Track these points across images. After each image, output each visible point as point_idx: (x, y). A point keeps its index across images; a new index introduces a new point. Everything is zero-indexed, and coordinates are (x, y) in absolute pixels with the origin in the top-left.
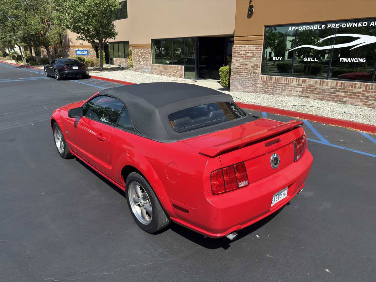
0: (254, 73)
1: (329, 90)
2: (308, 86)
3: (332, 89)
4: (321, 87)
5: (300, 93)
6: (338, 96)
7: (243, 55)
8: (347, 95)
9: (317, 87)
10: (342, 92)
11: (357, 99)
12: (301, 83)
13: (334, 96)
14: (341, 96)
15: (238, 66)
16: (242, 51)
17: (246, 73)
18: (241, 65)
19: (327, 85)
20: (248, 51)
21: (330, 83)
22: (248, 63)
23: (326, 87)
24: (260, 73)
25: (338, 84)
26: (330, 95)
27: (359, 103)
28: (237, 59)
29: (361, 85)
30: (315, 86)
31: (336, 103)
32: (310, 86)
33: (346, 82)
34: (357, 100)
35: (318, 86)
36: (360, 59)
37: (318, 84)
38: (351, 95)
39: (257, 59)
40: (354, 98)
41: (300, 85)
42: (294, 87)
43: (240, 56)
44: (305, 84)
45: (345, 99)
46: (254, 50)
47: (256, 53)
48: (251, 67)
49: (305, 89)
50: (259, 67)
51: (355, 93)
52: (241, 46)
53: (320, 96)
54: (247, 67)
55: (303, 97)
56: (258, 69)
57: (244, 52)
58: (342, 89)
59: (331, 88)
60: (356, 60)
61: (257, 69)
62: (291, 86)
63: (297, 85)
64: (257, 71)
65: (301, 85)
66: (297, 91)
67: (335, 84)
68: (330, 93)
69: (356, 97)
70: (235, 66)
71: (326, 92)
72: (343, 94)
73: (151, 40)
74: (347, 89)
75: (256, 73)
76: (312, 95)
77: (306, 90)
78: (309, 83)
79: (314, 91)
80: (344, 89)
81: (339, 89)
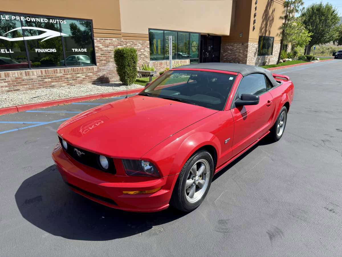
1: (36, 79)
2: (14, 79)
3: (39, 78)
4: (27, 77)
5: (7, 88)
6: (46, 82)
8: (53, 80)
10: (48, 78)
11: (61, 81)
12: (3, 77)
13: (43, 83)
14: (49, 82)
19: (33, 75)
21: (36, 73)
23: (33, 77)
25: (43, 72)
26: (39, 83)
27: (64, 85)
29: (60, 70)
30: (21, 78)
31: (47, 89)
32: (16, 78)
33: (49, 69)
35: (25, 77)
36: (51, 49)
37: (24, 75)
38: (56, 79)
40: (59, 81)
41: (3, 80)
44: (10, 78)
45: (53, 84)
49: (11, 82)
51: (59, 77)
53: (30, 86)
55: (12, 91)
58: (47, 76)
59: (38, 77)
60: (49, 50)
66: (2, 87)
67: (40, 72)
68: (38, 81)
71: (34, 81)
72: (50, 80)
74: (51, 76)
76: (21, 87)
77: (12, 84)
78: (14, 76)
79: (22, 82)
80: (49, 76)
81: (45, 76)
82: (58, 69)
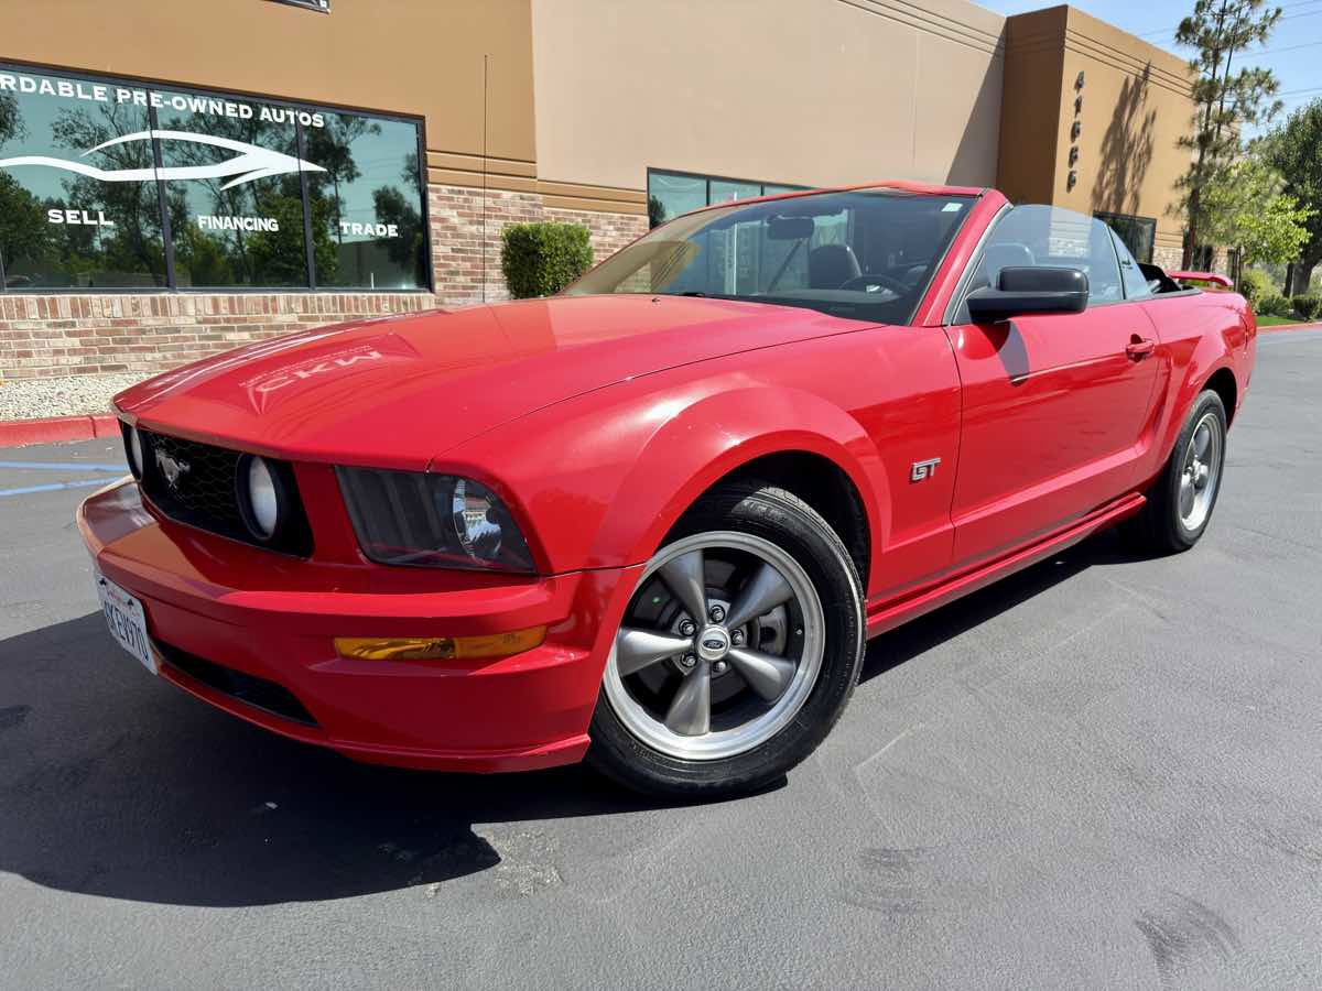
1: (193, 330)
2: (107, 324)
3: (203, 326)
4: (160, 323)
5: (77, 360)
9: (144, 322)
10: (241, 329)
12: (65, 313)
19: (183, 312)
21: (192, 305)
23: (179, 321)
25: (221, 305)
26: (203, 347)
29: (289, 302)
30: (135, 322)
32: (117, 323)
33: (245, 295)
35: (148, 320)
36: (260, 220)
37: (147, 311)
41: (64, 325)
42: (37, 335)
44: (90, 320)
49: (95, 337)
53: (168, 355)
55: (95, 370)
58: (236, 320)
59: (199, 322)
60: (249, 224)
62: (21, 335)
63: (49, 325)
65: (73, 324)
66: (58, 352)
67: (209, 303)
68: (201, 338)
71: (186, 339)
74: (253, 320)
76: (133, 356)
77: (99, 341)
78: (107, 312)
79: (137, 339)
80: (245, 320)
81: (228, 320)
82: (282, 297)
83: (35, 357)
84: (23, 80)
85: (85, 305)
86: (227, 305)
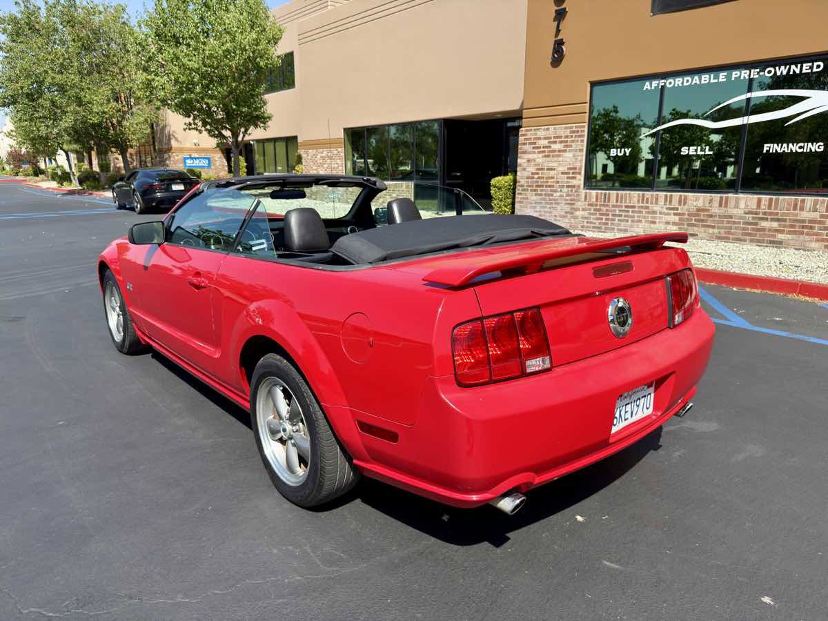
0: (568, 187)
1: (741, 218)
2: (693, 210)
3: (747, 216)
4: (721, 211)
5: (675, 228)
6: (763, 229)
7: (544, 147)
8: (785, 226)
9: (713, 211)
10: (772, 220)
11: (808, 234)
12: (675, 203)
13: (753, 229)
14: (769, 230)
15: (532, 173)
16: (539, 139)
17: (550, 186)
18: (538, 169)
19: (737, 206)
20: (554, 137)
21: (744, 202)
22: (554, 165)
23: (734, 212)
24: (582, 186)
25: (763, 203)
26: (744, 229)
27: (814, 245)
28: (530, 156)
29: (816, 203)
30: (708, 210)
31: (760, 246)
32: (698, 210)
33: (781, 197)
34: (808, 237)
35: (715, 210)
36: (810, 144)
37: (716, 204)
38: (792, 226)
39: (574, 156)
40: (802, 233)
41: (673, 209)
42: (660, 213)
43: (536, 151)
44: (686, 207)
45: (780, 236)
46: (567, 137)
47: (573, 141)
48: (562, 173)
49: (686, 216)
50: (580, 173)
51: (804, 221)
52: (538, 129)
53: (722, 231)
54: (552, 173)
56: (578, 176)
57: (545, 142)
58: (771, 214)
59: (745, 213)
60: (800, 147)
61: (575, 178)
62: (654, 213)
63: (667, 209)
64: (574, 182)
65: (677, 209)
66: (668, 223)
67: (755, 201)
68: (744, 223)
69: (806, 230)
70: (526, 174)
71: (734, 223)
72: (775, 225)
73: (345, 129)
74: (783, 214)
75: (574, 186)
76: (702, 229)
77: (688, 220)
78: (695, 203)
79: (707, 220)
80: (777, 214)
81: (765, 213)
82: (809, 200)
83: (657, 224)
84: (686, 79)
85: (686, 198)
86: (767, 203)
